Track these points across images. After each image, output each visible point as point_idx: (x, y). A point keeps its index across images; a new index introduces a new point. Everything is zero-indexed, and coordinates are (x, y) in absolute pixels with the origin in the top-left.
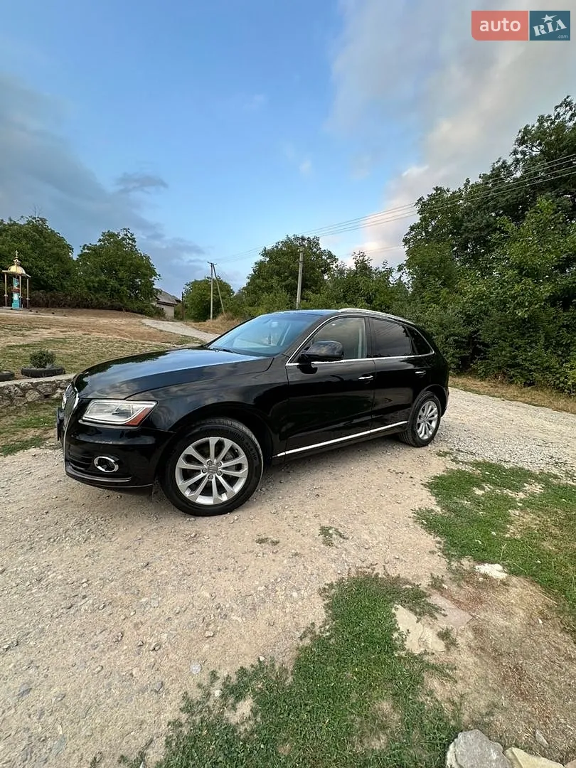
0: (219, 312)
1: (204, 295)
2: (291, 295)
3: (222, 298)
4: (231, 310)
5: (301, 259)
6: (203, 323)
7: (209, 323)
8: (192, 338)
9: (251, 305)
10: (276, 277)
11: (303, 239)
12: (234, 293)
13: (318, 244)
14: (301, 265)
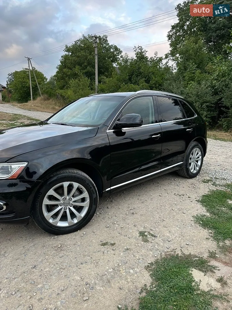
0: (36, 95)
1: (24, 82)
2: (91, 79)
3: (38, 84)
4: (47, 93)
5: (96, 52)
6: (26, 103)
7: (31, 103)
8: (21, 115)
9: (62, 88)
10: (77, 67)
11: (96, 38)
12: (47, 79)
13: (107, 40)
14: (96, 57)
